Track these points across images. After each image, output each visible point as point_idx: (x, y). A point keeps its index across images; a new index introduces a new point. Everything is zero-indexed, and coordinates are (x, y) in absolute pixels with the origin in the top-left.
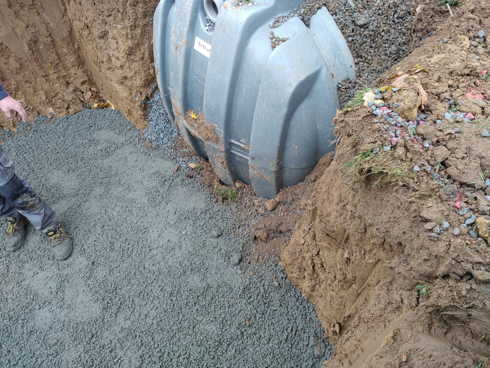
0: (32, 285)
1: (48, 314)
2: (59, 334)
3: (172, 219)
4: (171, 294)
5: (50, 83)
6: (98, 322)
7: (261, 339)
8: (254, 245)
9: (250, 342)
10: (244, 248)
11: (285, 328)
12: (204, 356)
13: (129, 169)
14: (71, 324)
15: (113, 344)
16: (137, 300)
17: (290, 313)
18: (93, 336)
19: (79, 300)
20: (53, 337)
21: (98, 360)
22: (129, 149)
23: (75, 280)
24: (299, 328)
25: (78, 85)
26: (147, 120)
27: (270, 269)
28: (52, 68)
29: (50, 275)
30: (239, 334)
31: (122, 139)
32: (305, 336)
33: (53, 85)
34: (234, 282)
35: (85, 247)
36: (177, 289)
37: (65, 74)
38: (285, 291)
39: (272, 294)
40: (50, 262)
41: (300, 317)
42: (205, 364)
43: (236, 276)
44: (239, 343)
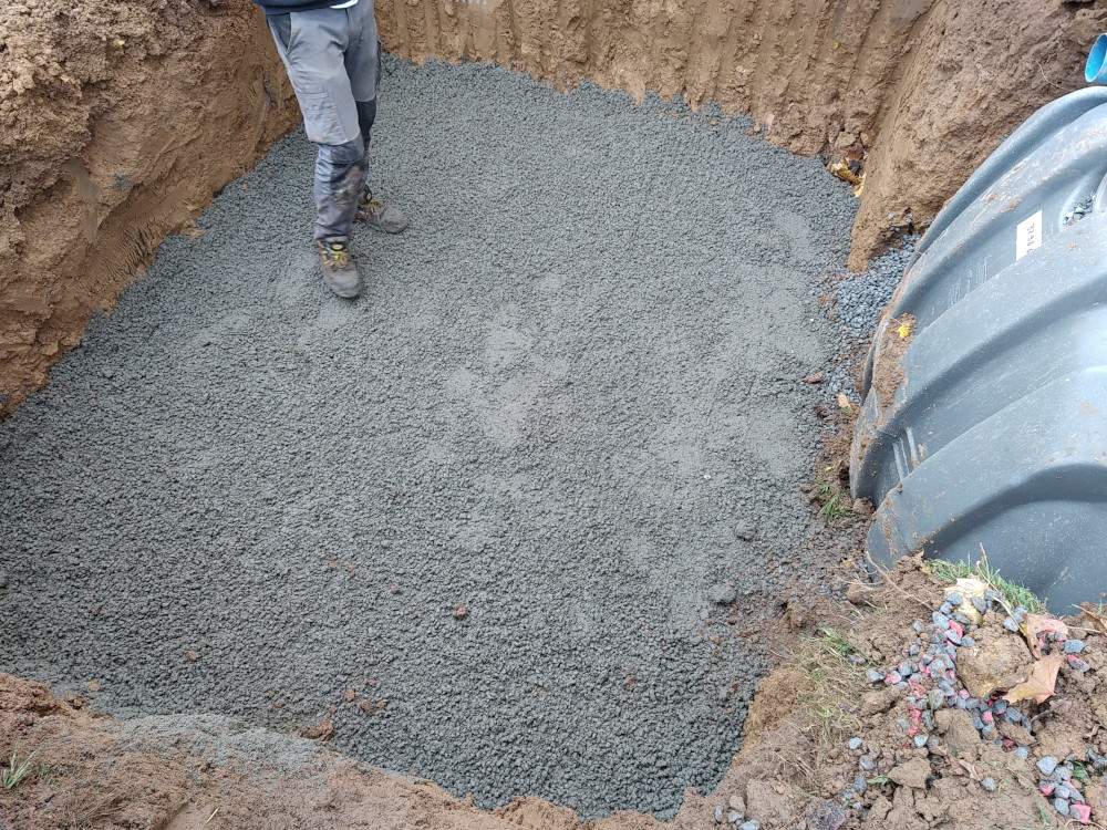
0: (492, 333)
1: (468, 383)
2: (454, 418)
3: (719, 441)
4: (595, 527)
5: (809, 74)
6: (495, 454)
7: (616, 719)
8: (770, 612)
9: (601, 702)
10: (753, 598)
11: (660, 754)
12: (537, 637)
13: (759, 311)
14: (474, 423)
15: (481, 496)
16: (555, 483)
17: (689, 749)
18: (475, 461)
19: (509, 406)
20: (445, 413)
21: (450, 492)
22: (797, 280)
23: (531, 381)
24: (674, 781)
25: (849, 112)
26: (872, 262)
27: (745, 667)
28: (836, 54)
29: (518, 344)
30: (602, 675)
31: (806, 254)
32: (668, 798)
33: (811, 82)
34: (681, 616)
35: (586, 354)
36: (608, 530)
37: (847, 79)
38: (722, 717)
39: (701, 695)
40: (535, 328)
41: (695, 771)
42: (528, 648)
43: (693, 612)
44: (588, 684)
